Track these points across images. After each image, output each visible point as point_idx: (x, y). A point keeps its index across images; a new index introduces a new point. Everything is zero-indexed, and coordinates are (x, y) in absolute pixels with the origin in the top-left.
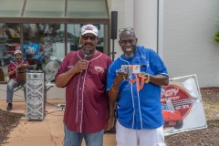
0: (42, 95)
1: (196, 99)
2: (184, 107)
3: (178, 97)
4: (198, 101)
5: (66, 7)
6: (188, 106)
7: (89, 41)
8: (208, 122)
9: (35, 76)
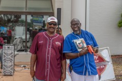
0: (13, 59)
1: (109, 62)
2: (102, 67)
3: (98, 61)
4: (110, 63)
5: (26, 4)
6: (103, 66)
7: (52, 26)
8: (116, 76)
9: (8, 48)
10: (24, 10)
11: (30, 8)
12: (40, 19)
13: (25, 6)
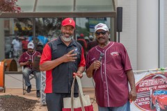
5: (75, 2)
10: (72, 11)
11: (80, 7)
13: (73, 4)
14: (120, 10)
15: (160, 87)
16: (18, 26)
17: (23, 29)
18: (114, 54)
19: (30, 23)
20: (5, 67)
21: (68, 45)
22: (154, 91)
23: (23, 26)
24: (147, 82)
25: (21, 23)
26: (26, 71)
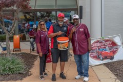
1: (120, 46)
2: (114, 50)
3: (111, 45)
12: (68, 13)
13: (55, 4)
14: (81, 7)
15: (102, 47)
16: (25, 16)
17: (28, 17)
18: (82, 30)
19: (31, 14)
20: (20, 38)
21: (61, 26)
22: (99, 49)
23: (28, 16)
24: (95, 45)
25: (26, 15)
26: (32, 40)
